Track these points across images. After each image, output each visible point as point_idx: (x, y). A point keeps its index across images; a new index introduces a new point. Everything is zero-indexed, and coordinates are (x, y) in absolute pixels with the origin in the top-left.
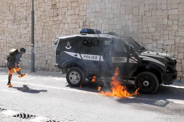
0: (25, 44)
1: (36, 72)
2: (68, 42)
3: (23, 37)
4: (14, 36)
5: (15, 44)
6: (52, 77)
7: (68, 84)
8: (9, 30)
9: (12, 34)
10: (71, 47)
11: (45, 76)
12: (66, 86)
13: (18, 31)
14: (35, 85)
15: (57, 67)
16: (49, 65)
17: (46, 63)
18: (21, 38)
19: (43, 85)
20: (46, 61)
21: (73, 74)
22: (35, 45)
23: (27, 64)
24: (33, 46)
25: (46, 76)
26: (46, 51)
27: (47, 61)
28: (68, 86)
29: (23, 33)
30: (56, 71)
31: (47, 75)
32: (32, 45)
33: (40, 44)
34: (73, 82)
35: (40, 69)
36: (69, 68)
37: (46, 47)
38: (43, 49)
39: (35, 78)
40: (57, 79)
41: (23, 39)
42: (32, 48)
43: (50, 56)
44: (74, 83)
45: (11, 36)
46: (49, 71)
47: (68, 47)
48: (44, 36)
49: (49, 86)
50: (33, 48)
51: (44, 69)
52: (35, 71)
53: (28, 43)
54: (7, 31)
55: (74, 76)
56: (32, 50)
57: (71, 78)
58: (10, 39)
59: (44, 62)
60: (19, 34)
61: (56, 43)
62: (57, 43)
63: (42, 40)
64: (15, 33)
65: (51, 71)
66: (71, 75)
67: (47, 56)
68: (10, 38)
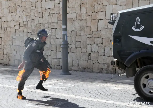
0: (50, 26)
1: (71, 74)
2: (138, 19)
3: (47, 14)
4: (32, 14)
5: (33, 28)
6: (103, 82)
7: (137, 96)
8: (24, 4)
9: (29, 11)
10: (143, 27)
11: (90, 82)
12: (134, 100)
13: (38, 5)
14: (77, 97)
15: (115, 66)
16: (94, 62)
17: (87, 58)
18: (43, 16)
19: (91, 97)
20: (87, 54)
21: (147, 77)
22: (69, 28)
23: (56, 60)
24: (66, 30)
25: (92, 82)
26: (87, 36)
27: (89, 54)
28: (137, 100)
29: (47, 7)
30: (107, 73)
31: (93, 80)
32: (64, 27)
33: (77, 25)
34: (147, 93)
35: (76, 68)
36: (138, 67)
37: (88, 30)
38: (82, 34)
39: (73, 85)
40: (120, 87)
41: (46, 17)
42: (63, 33)
43: (95, 45)
44: (150, 94)
45: (27, 14)
46: (93, 72)
47: (138, 27)
48: (84, 10)
49: (102, 98)
50: (65, 32)
51: (84, 69)
52: (70, 71)
53: (55, 24)
54: (21, 6)
55: (150, 81)
56: (64, 35)
57: (145, 86)
58: (25, 20)
59: (85, 57)
60: (39, 10)
61: (113, 21)
62: (115, 21)
63: (80, 18)
64: (34, 8)
65: (97, 73)
66: (143, 80)
67: (89, 46)
68: (24, 17)
